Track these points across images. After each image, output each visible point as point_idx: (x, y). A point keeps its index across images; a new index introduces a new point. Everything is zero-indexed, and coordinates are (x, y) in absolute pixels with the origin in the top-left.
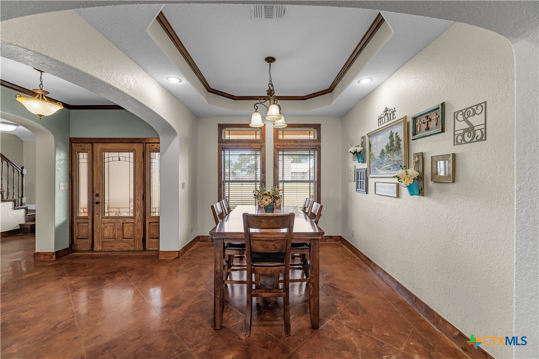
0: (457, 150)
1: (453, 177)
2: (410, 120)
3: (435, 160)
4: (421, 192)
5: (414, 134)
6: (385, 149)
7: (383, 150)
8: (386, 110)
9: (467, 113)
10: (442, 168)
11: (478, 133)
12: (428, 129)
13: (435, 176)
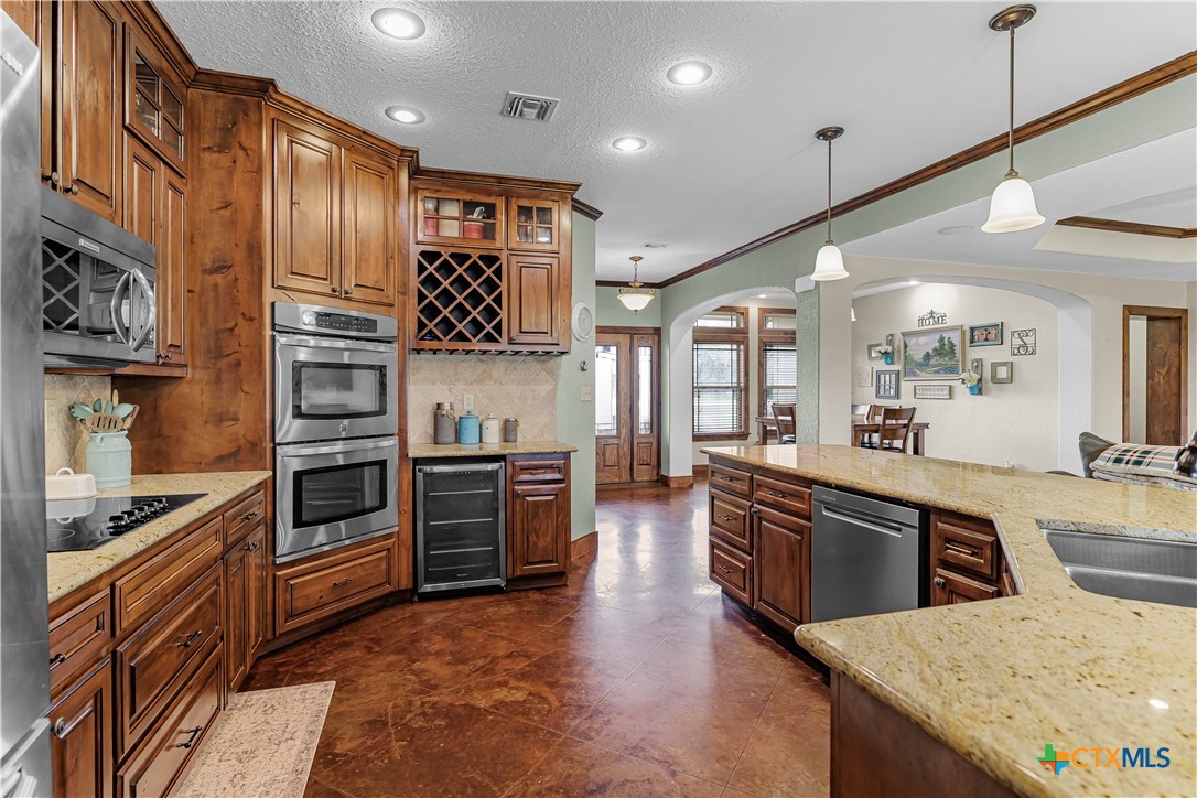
0: (1014, 359)
1: (1010, 379)
2: (967, 328)
3: (994, 366)
4: (980, 392)
5: (972, 342)
6: (931, 352)
7: (928, 353)
8: (932, 313)
9: (1022, 334)
10: (1003, 372)
11: (1030, 349)
12: (986, 340)
13: (994, 379)
